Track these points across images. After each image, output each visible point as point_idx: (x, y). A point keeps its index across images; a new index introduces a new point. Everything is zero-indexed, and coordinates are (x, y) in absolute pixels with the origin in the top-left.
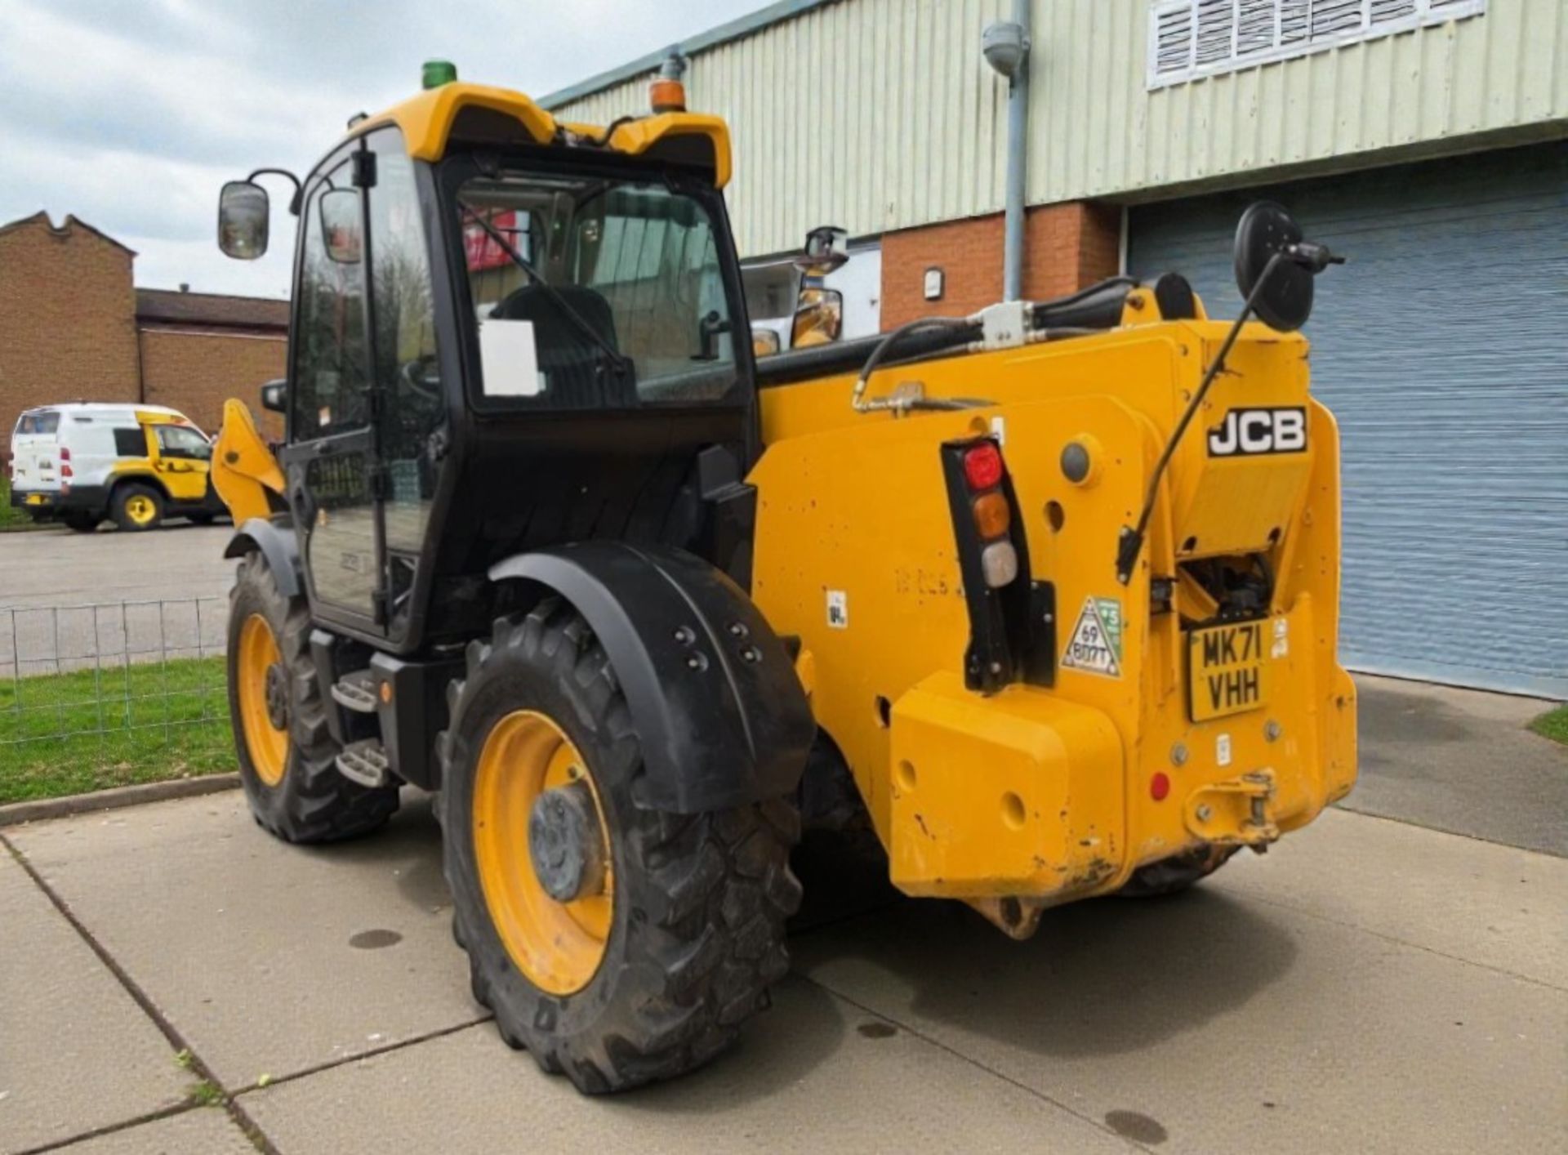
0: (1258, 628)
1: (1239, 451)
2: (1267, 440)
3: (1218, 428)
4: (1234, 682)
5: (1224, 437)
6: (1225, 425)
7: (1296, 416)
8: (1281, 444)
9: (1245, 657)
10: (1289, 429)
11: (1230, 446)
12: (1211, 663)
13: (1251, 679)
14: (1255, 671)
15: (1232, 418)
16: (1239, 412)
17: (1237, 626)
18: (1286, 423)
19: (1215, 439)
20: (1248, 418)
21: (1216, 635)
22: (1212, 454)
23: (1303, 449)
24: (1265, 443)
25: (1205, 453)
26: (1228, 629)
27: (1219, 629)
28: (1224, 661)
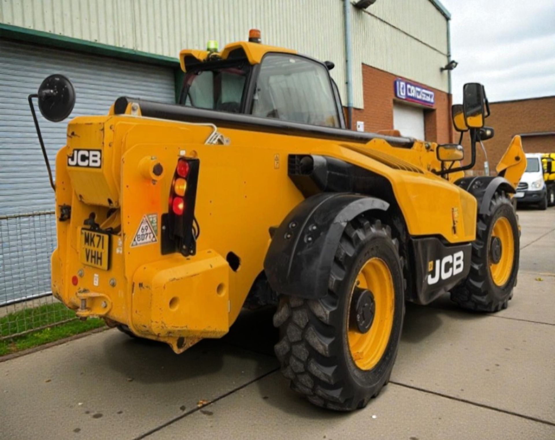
0: (103, 237)
1: (77, 165)
2: (87, 161)
3: (71, 156)
4: (93, 254)
5: (73, 159)
6: (73, 155)
7: (98, 153)
8: (92, 164)
9: (98, 246)
10: (95, 159)
11: (74, 163)
12: (87, 244)
13: (99, 256)
14: (101, 254)
15: (76, 152)
16: (78, 150)
17: (96, 234)
18: (95, 156)
19: (70, 160)
20: (81, 153)
21: (89, 234)
22: (69, 165)
23: (100, 167)
24: (86, 163)
25: (67, 164)
26: (93, 233)
27: (90, 232)
28: (91, 245)
